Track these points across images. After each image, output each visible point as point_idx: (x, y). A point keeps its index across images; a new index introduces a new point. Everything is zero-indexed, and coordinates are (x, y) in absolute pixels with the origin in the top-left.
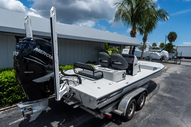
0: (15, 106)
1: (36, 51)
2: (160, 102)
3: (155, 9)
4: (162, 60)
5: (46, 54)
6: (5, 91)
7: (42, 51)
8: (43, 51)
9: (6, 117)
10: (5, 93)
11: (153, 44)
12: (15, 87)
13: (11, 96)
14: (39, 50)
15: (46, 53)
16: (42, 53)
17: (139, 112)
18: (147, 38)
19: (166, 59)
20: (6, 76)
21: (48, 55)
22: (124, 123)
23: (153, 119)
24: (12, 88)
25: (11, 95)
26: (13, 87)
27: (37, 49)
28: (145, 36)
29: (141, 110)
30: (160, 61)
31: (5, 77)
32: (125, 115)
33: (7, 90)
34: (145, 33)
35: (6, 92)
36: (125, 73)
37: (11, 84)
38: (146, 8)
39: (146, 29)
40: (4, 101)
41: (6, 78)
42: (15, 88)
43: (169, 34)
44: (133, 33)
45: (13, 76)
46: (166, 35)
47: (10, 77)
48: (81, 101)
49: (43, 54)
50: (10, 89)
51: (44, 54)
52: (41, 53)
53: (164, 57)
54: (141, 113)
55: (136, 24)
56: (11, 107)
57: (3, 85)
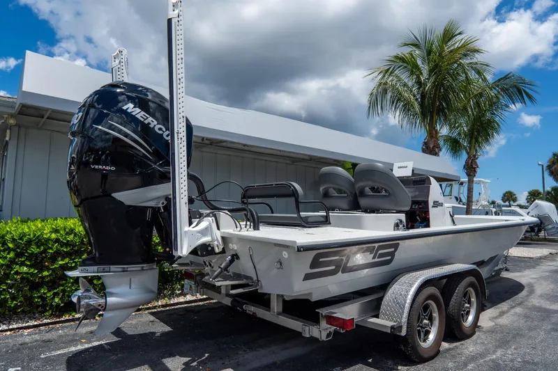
0: (71, 317)
1: (129, 111)
2: (536, 323)
3: (485, 78)
4: (540, 230)
5: (155, 126)
6: (48, 269)
7: (143, 113)
8: (148, 116)
9: (36, 341)
10: (46, 273)
11: (504, 195)
12: (76, 260)
13: (62, 285)
14: (138, 110)
15: (155, 122)
16: (145, 120)
17: (462, 344)
18: (476, 163)
19: (550, 227)
20: (53, 226)
21: (160, 129)
22: (406, 368)
23: (512, 361)
24: (67, 260)
25: (61, 283)
26: (71, 259)
27: (130, 107)
28: (469, 157)
29: (468, 341)
30: (533, 234)
31: (53, 228)
32: (404, 333)
33: (52, 265)
34: (470, 150)
35: (48, 272)
36: (401, 221)
37: (65, 250)
38: (462, 77)
39: (471, 138)
40: (39, 297)
41: (56, 231)
42: (74, 262)
43: (549, 161)
44: (431, 146)
45: (73, 226)
46: (540, 163)
47: (65, 230)
48: (255, 278)
49: (146, 122)
50: (60, 263)
51: (149, 124)
52: (142, 120)
53: (544, 221)
54: (469, 347)
55: (436, 122)
56: (58, 320)
57: (42, 249)
